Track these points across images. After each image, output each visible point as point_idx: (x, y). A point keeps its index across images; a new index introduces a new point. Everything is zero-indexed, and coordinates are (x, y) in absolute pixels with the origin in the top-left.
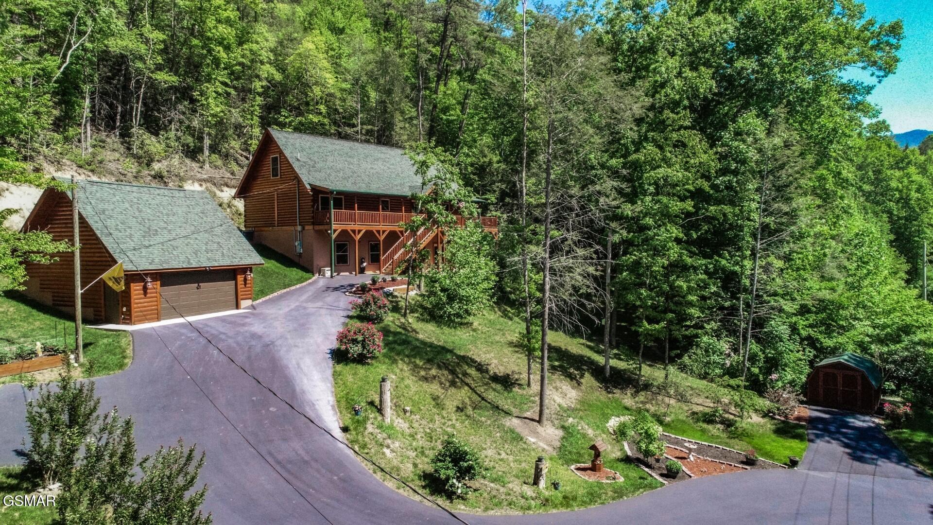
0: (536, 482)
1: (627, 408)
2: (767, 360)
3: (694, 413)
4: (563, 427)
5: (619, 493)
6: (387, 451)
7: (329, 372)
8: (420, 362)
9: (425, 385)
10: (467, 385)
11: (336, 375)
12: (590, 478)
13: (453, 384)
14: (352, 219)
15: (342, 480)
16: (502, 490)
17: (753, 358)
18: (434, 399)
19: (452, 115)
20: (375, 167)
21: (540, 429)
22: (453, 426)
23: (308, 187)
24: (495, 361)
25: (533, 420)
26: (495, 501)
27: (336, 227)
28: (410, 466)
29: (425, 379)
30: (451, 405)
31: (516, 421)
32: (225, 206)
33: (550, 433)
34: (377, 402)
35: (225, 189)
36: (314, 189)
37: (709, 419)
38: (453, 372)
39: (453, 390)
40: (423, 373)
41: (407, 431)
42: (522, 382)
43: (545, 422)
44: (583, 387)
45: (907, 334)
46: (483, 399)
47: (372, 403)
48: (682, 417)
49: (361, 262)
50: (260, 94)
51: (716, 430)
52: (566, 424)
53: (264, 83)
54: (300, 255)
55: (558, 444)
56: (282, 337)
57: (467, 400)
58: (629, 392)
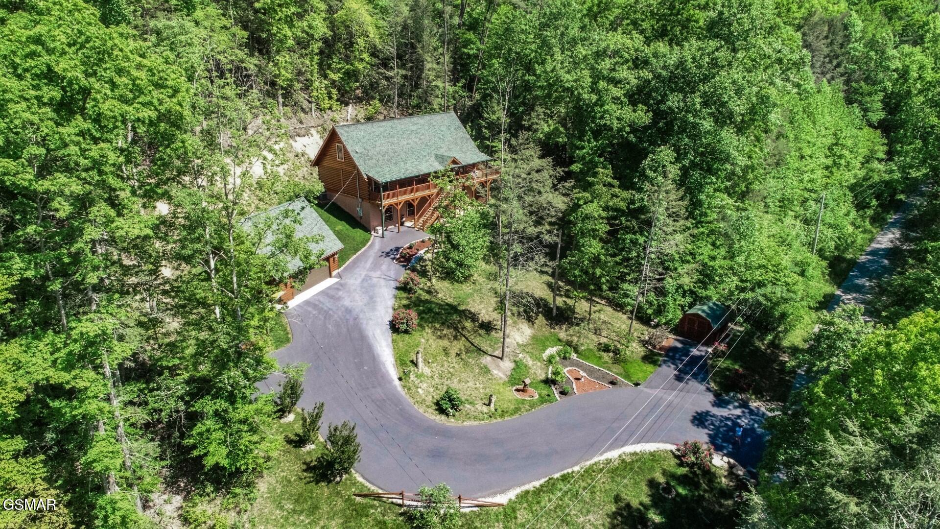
0: (489, 405)
1: (560, 340)
2: (659, 306)
3: (600, 344)
4: (515, 361)
5: (533, 405)
6: (420, 390)
7: (390, 340)
8: (437, 326)
9: (440, 341)
10: (464, 336)
11: (393, 341)
12: (519, 396)
13: (455, 338)
14: (395, 195)
15: (401, 410)
16: (473, 409)
17: (650, 304)
18: (444, 350)
19: (473, 49)
20: (410, 141)
21: (501, 363)
22: (453, 367)
23: (365, 177)
24: (483, 311)
25: (498, 358)
26: (468, 417)
27: (385, 203)
28: (431, 397)
29: (440, 337)
30: (453, 352)
31: (489, 358)
32: (300, 156)
33: (507, 365)
34: (415, 361)
35: (297, 138)
36: (369, 178)
37: (606, 349)
38: (456, 329)
39: (455, 342)
40: (439, 333)
41: (430, 375)
42: (498, 327)
43: (505, 358)
44: (536, 326)
45: (759, 287)
46: (472, 344)
47: (412, 362)
48: (591, 347)
49: (402, 218)
50: (317, 54)
51: (607, 357)
52: (518, 359)
53: (320, 44)
54: (361, 218)
55: (509, 373)
56: (362, 311)
57: (463, 348)
58: (564, 327)
